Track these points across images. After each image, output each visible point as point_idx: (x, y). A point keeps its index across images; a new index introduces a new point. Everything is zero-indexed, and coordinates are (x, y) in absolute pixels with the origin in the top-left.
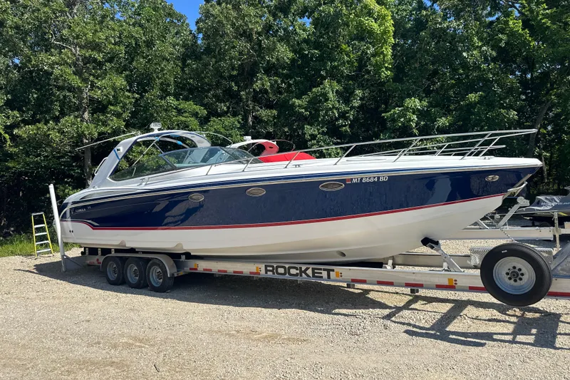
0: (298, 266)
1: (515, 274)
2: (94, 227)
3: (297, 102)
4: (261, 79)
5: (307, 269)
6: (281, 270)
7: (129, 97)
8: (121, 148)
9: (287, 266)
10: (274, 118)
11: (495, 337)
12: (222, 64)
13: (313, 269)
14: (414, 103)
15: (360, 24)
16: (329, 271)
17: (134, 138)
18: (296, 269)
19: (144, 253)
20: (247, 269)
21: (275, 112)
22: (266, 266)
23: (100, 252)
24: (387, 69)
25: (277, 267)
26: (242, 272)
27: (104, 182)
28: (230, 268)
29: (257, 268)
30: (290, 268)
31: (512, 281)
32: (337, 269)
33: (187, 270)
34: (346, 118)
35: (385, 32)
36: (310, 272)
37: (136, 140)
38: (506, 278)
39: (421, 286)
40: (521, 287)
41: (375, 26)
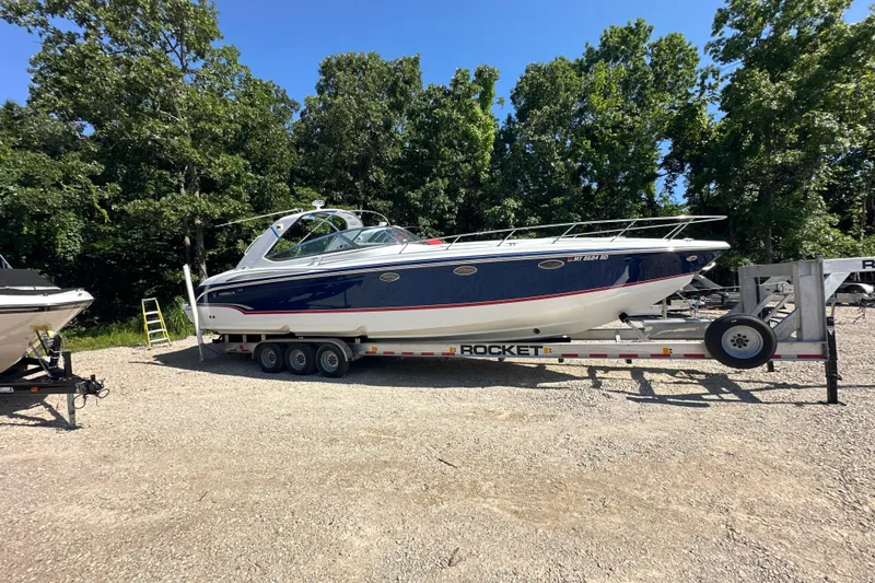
0: (501, 345)
1: (741, 341)
2: (245, 311)
3: (413, 195)
4: (376, 171)
5: (512, 347)
6: (481, 350)
7: (251, 178)
8: (282, 226)
9: (487, 346)
10: (390, 208)
11: (704, 397)
12: (343, 153)
13: (518, 347)
14: (511, 203)
15: (468, 130)
16: (536, 348)
17: (298, 215)
18: (499, 347)
19: (305, 337)
20: (438, 350)
21: (391, 203)
22: (462, 347)
23: (245, 339)
24: (486, 172)
25: (476, 347)
26: (432, 354)
27: (257, 262)
28: (417, 350)
29: (451, 349)
30: (491, 347)
31: (737, 348)
32: (544, 345)
33: (362, 353)
34: (453, 213)
35: (487, 139)
36: (514, 350)
37: (300, 218)
38: (730, 345)
39: (636, 356)
40: (745, 353)
41: (479, 133)
